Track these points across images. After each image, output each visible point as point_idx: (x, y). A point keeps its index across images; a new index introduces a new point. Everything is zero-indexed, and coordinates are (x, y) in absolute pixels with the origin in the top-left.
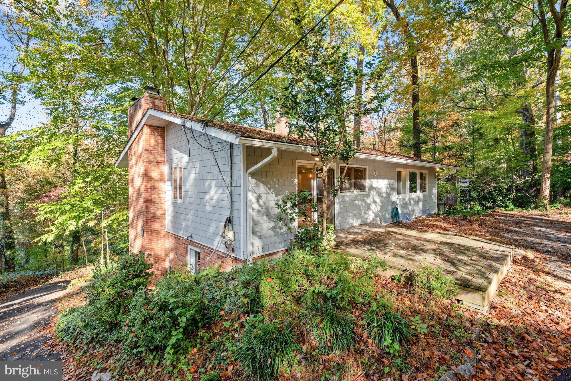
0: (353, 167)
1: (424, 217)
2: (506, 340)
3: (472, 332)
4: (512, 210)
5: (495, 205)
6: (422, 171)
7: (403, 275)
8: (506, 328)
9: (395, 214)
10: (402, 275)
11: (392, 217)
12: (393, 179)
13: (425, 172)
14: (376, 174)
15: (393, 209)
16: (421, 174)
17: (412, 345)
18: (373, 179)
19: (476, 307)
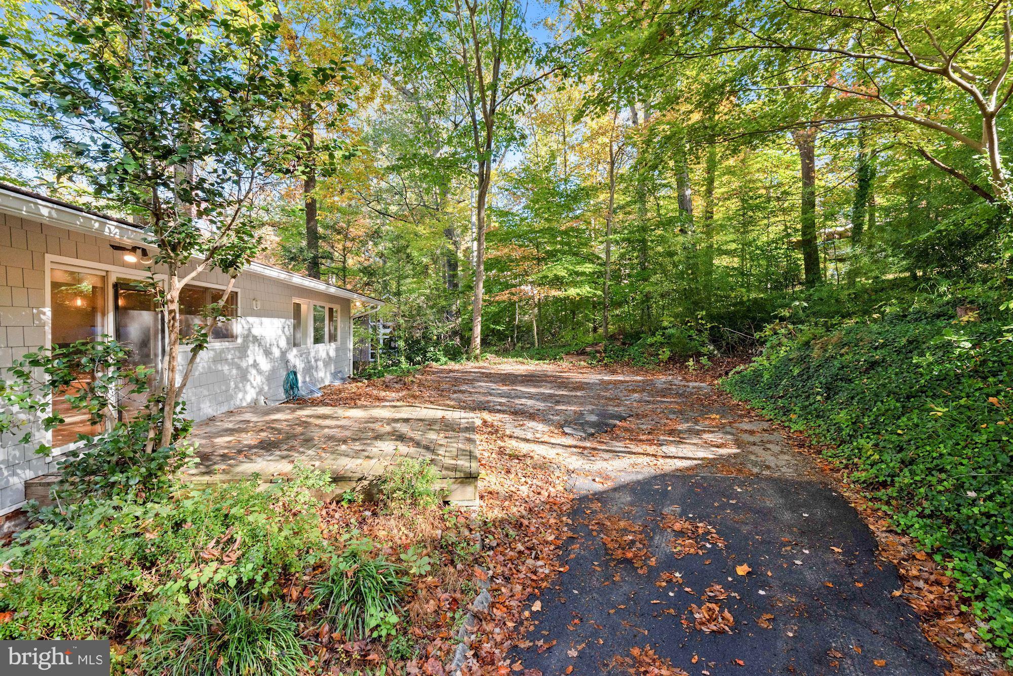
0: (207, 289)
1: (337, 383)
2: (507, 535)
3: (475, 541)
4: (446, 363)
5: (425, 359)
6: (332, 306)
7: (358, 489)
8: (502, 521)
9: (291, 385)
10: (354, 488)
11: (286, 391)
12: (287, 318)
13: (336, 307)
14: (257, 306)
15: (288, 375)
16: (331, 310)
17: (410, 602)
18: (252, 316)
19: (466, 504)
